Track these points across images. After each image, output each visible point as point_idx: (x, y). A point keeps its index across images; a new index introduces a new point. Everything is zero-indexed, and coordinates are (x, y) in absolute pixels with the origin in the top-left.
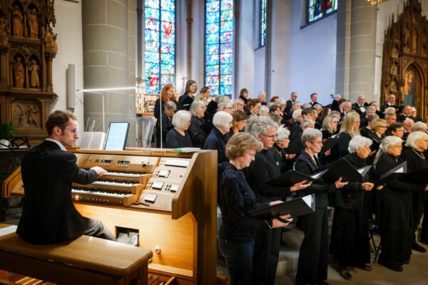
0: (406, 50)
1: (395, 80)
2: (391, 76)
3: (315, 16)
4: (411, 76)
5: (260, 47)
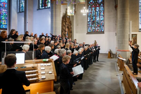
0: (66, 23)
1: (64, 30)
3: (41, 7)
4: (67, 29)
5: (20, 12)
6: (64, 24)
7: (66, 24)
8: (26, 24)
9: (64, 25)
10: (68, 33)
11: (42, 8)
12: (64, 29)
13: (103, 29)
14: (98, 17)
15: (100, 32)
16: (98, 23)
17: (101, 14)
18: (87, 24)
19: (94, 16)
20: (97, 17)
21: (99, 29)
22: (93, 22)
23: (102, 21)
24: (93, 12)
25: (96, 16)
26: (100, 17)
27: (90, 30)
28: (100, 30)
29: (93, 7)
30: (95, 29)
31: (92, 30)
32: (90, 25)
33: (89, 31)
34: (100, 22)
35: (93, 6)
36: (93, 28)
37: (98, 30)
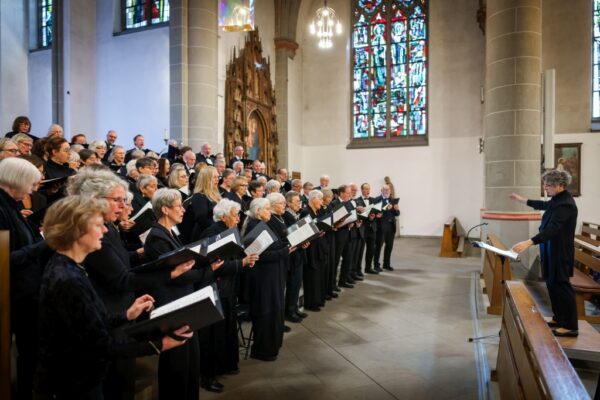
0: (249, 94)
1: (239, 128)
2: (235, 122)
3: (135, 22)
4: (254, 125)
5: (40, 47)
6: (238, 99)
7: (244, 98)
8: (63, 99)
9: (235, 101)
10: (257, 143)
11: (137, 25)
12: (239, 119)
13: (421, 124)
14: (399, 70)
15: (412, 139)
16: (399, 98)
17: (415, 54)
18: (352, 105)
19: (382, 66)
20: (396, 68)
21: (402, 125)
22: (379, 90)
23: (416, 86)
24: (379, 46)
25: (392, 65)
26: (407, 70)
27: (365, 132)
28: (408, 130)
29: (378, 22)
30: (388, 124)
31: (372, 129)
32: (366, 106)
33: (357, 135)
34: (408, 93)
35: (379, 17)
36: (378, 121)
37: (400, 127)
